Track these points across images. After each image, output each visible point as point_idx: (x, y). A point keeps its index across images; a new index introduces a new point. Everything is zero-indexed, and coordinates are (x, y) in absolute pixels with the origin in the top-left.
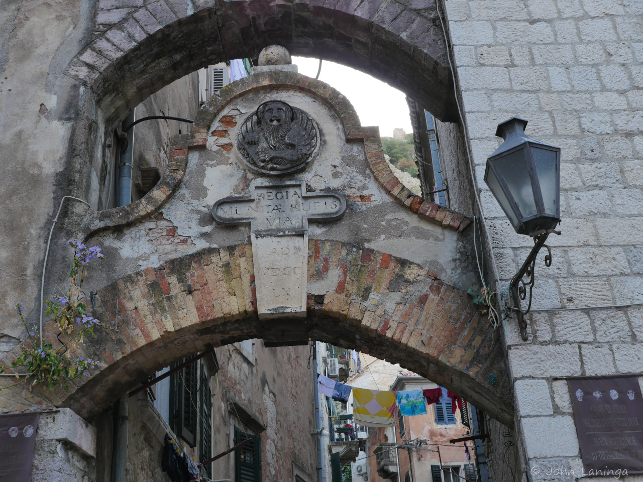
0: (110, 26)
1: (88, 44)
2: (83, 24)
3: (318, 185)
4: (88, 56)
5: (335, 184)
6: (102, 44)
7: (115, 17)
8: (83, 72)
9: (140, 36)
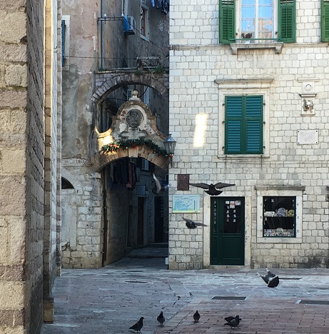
0: (99, 87)
1: (94, 92)
2: (93, 86)
3: (142, 129)
4: (95, 95)
5: (145, 129)
6: (97, 92)
7: (100, 84)
8: (94, 99)
9: (105, 90)
